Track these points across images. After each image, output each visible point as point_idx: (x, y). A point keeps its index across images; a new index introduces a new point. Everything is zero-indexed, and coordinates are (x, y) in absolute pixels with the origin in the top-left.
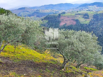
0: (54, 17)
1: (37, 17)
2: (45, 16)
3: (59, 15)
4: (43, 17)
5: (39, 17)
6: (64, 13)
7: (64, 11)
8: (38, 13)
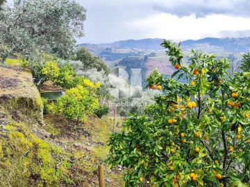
0: (137, 60)
1: (106, 60)
2: (121, 59)
3: (146, 57)
4: (117, 61)
5: (110, 60)
6: (154, 54)
7: (153, 51)
8: (108, 54)
